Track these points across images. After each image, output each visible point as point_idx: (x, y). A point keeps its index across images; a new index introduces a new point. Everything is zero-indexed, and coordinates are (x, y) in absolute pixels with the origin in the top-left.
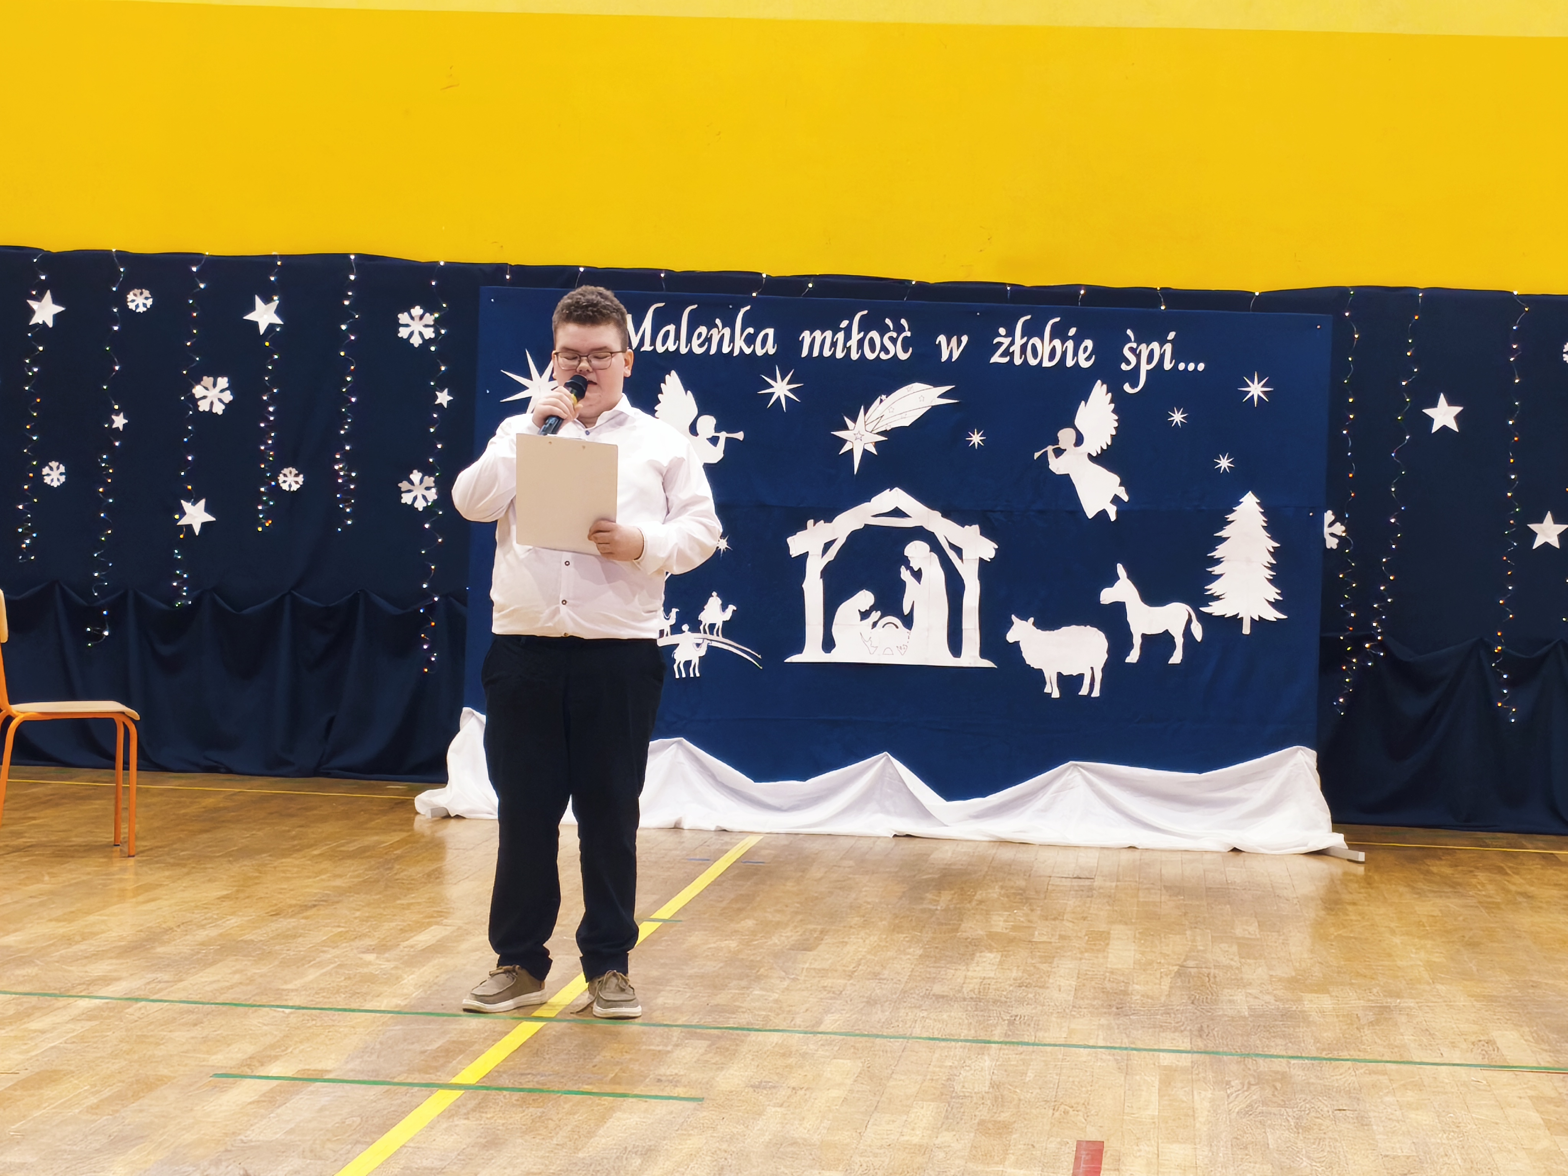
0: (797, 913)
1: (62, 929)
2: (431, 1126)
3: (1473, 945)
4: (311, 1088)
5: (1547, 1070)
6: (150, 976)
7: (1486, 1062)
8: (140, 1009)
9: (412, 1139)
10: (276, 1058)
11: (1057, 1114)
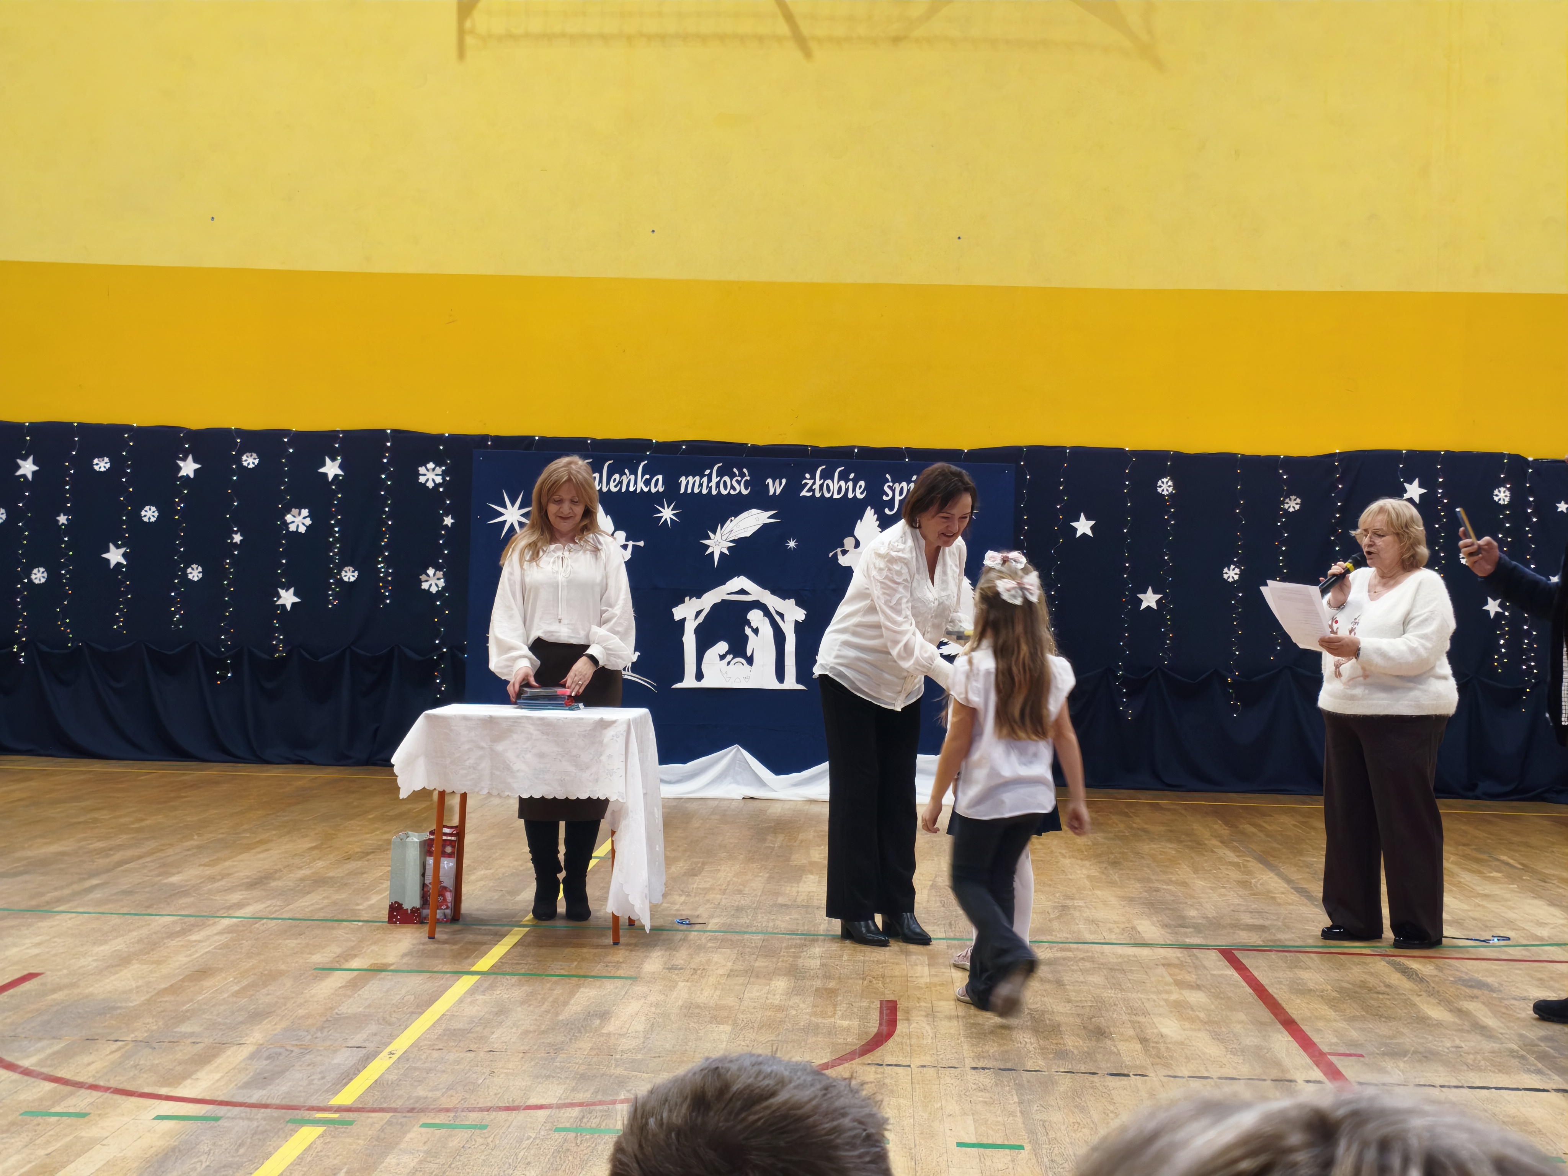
0: (685, 851)
1: (209, 871)
2: (461, 1001)
3: (1115, 864)
4: (378, 977)
5: (1172, 946)
6: (269, 902)
7: (1132, 941)
8: (263, 924)
9: (448, 1011)
10: (355, 956)
11: (865, 982)
